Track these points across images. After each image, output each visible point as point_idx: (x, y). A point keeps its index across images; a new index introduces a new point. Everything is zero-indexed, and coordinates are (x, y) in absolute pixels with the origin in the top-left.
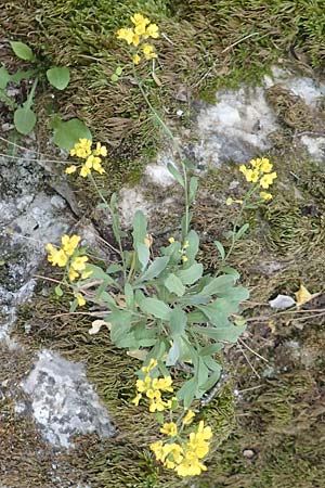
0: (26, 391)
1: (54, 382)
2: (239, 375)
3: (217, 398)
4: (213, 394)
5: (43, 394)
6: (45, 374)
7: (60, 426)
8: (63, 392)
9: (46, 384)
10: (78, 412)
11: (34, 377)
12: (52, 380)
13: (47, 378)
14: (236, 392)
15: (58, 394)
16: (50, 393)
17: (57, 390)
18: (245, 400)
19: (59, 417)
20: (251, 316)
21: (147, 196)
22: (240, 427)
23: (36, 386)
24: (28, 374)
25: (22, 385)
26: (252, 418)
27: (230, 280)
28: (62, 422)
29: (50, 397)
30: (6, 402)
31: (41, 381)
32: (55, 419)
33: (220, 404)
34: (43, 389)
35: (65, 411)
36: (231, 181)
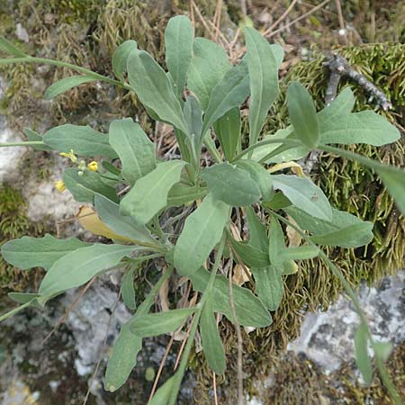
0: (337, 366)
1: (326, 326)
2: (320, 28)
3: (375, 76)
4: (370, 86)
5: (343, 343)
6: (313, 338)
7: (394, 321)
8: (341, 313)
9: (328, 338)
10: (374, 291)
11: (317, 355)
12: (324, 328)
13: (319, 336)
14: (342, 32)
15: (345, 320)
16: (343, 332)
17: (339, 321)
18: (352, 19)
19: (380, 319)
20: (240, 9)
21: (44, 177)
22: (391, 29)
23: (331, 352)
24: (312, 362)
25: (327, 372)
26: (377, 12)
27: (140, 65)
28: (387, 317)
29: (348, 332)
30: (353, 397)
31: (324, 345)
32: (383, 326)
33: (387, 73)
34: (336, 342)
35: (370, 310)
36: (15, 37)
